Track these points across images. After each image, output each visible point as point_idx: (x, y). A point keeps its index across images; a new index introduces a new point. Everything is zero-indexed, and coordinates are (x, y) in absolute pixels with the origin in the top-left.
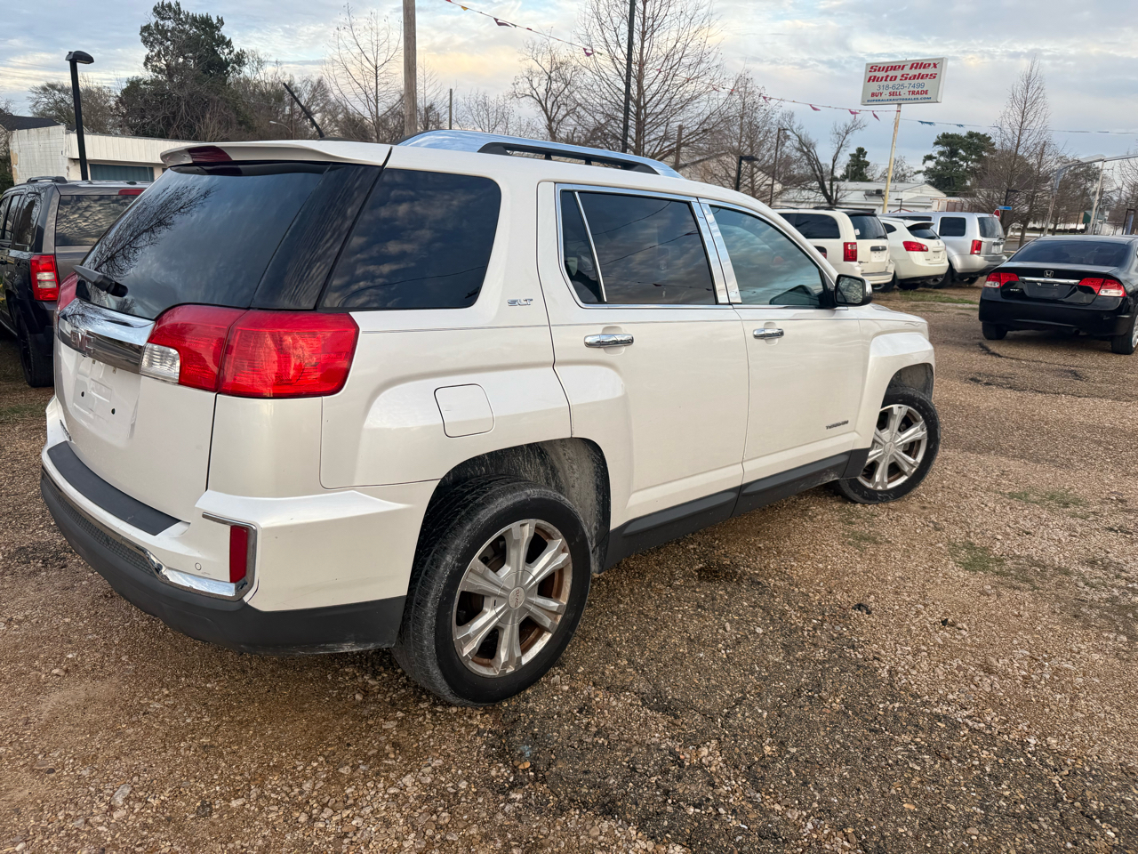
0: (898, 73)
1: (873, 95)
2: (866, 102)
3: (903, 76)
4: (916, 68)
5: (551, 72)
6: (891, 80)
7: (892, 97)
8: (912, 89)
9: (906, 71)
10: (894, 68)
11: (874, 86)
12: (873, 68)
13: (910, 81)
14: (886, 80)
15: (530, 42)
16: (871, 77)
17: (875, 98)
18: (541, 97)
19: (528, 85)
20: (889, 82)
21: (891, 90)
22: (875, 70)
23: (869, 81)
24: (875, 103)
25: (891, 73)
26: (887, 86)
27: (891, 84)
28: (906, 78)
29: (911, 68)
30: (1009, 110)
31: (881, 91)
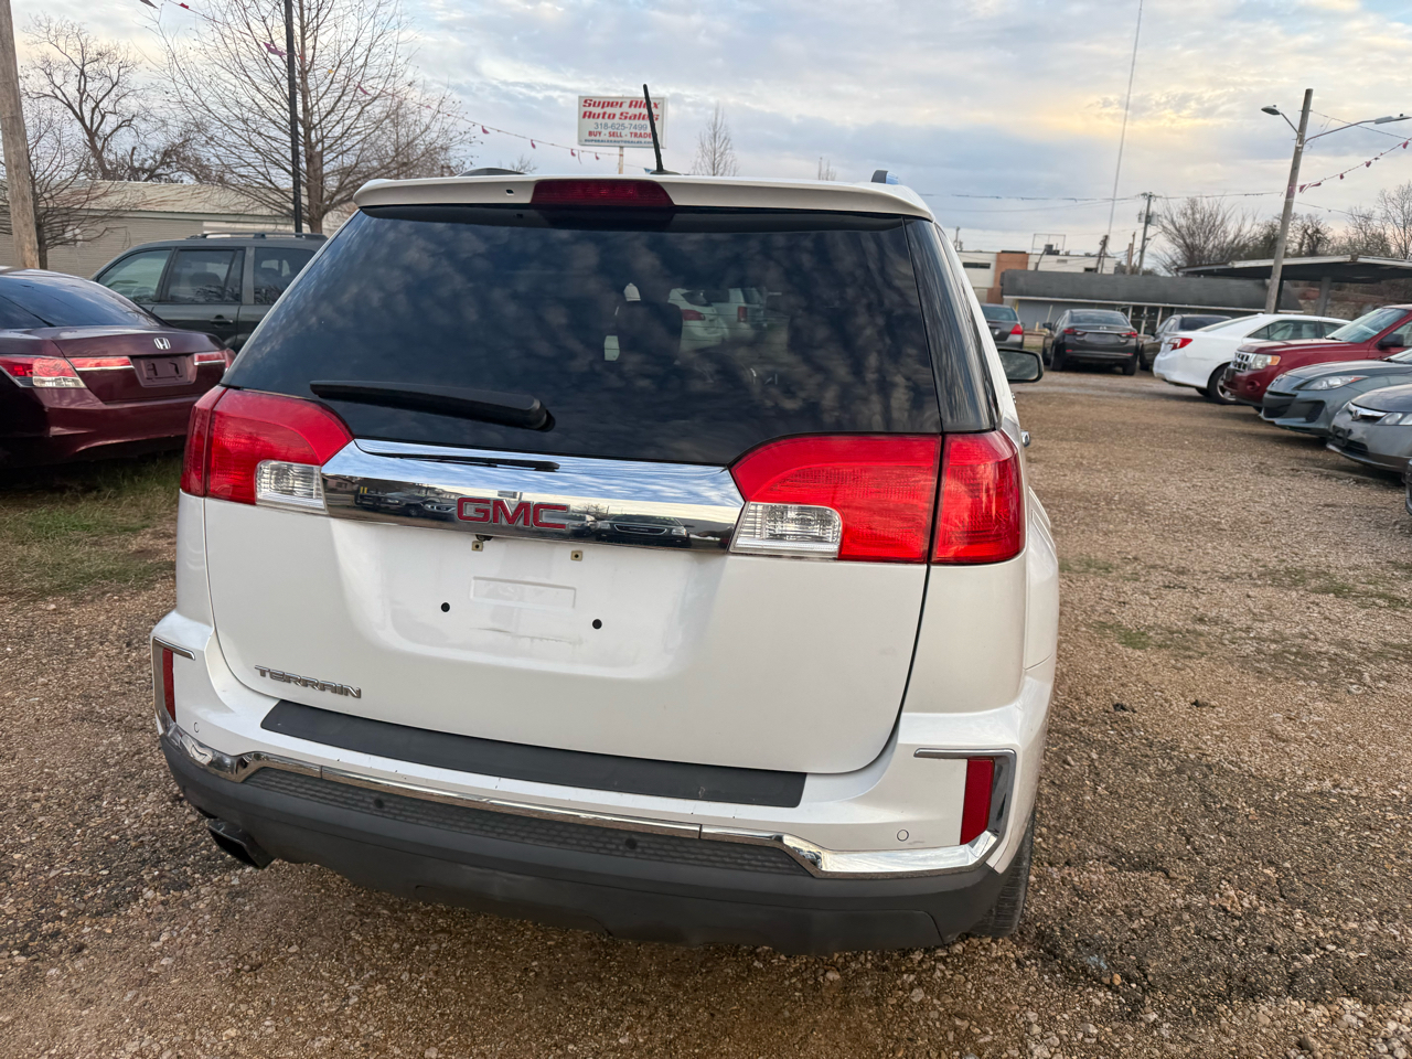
0: (617, 111)
1: (590, 133)
2: (583, 142)
3: (622, 114)
4: (635, 106)
5: (83, 65)
6: (609, 117)
7: (612, 138)
8: (634, 131)
9: (625, 108)
10: (611, 104)
11: (591, 124)
12: (587, 102)
13: (631, 122)
14: (603, 117)
15: (41, 17)
16: (585, 113)
17: (593, 138)
18: (71, 101)
19: (47, 81)
20: (606, 120)
21: (610, 130)
22: (590, 105)
23: (584, 116)
24: (593, 143)
25: (609, 110)
26: (606, 125)
27: (610, 122)
28: (626, 118)
29: (630, 106)
30: (699, 160)
31: (599, 130)
